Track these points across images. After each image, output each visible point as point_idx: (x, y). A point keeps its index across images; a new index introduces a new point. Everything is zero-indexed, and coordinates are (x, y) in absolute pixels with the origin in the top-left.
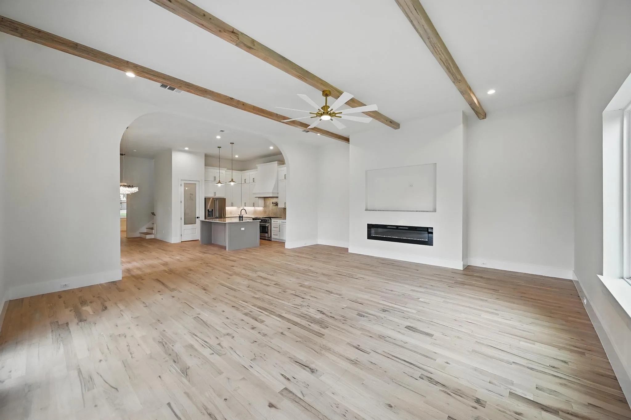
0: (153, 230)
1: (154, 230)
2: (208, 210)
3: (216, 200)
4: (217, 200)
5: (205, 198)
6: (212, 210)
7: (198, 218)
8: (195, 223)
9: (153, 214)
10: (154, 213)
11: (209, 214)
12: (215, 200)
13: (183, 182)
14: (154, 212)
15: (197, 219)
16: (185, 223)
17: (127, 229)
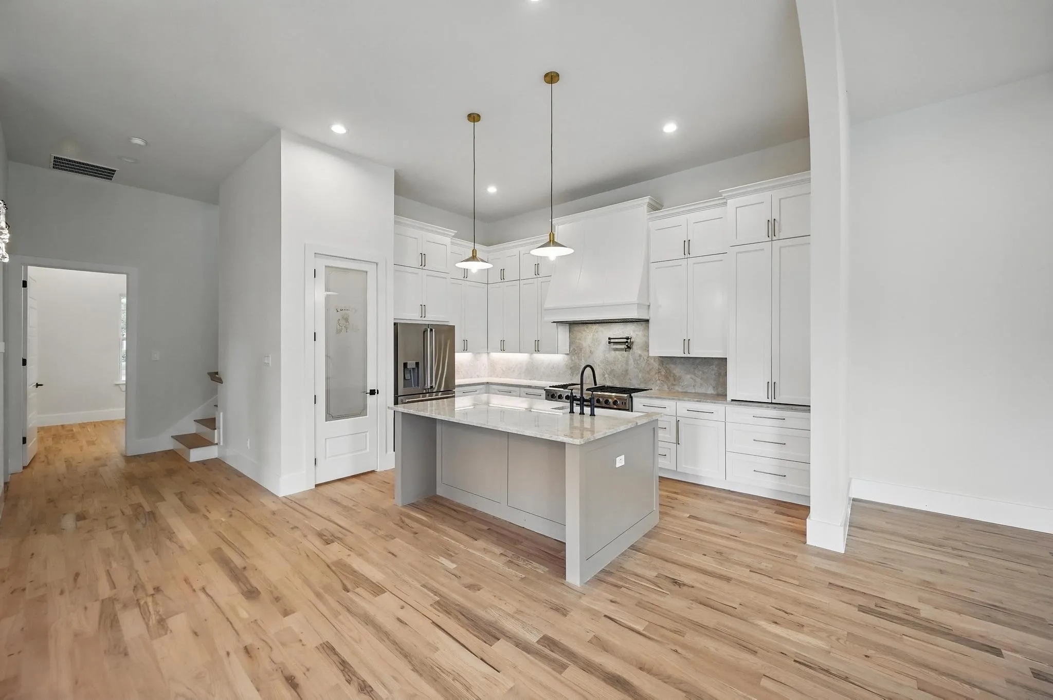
0: (216, 431)
1: (219, 428)
2: (405, 365)
3: (429, 330)
4: (431, 330)
5: (395, 324)
6: (417, 364)
7: (372, 392)
8: (362, 411)
9: (215, 377)
10: (217, 373)
11: (408, 377)
12: (424, 330)
13: (321, 264)
14: (219, 371)
15: (370, 398)
16: (330, 416)
17: (126, 416)
